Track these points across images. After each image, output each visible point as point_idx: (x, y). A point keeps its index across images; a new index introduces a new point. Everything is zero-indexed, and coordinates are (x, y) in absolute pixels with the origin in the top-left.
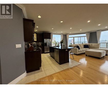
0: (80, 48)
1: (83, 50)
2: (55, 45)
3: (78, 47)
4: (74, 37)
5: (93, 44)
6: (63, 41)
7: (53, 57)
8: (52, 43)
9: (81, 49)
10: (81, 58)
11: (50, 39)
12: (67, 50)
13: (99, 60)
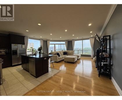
0: (60, 55)
1: (62, 57)
2: (32, 53)
3: (58, 54)
4: (55, 44)
5: (70, 51)
6: (41, 47)
7: (27, 70)
8: (27, 50)
9: (61, 57)
10: (61, 65)
11: (24, 44)
12: (45, 59)
13: (73, 64)
